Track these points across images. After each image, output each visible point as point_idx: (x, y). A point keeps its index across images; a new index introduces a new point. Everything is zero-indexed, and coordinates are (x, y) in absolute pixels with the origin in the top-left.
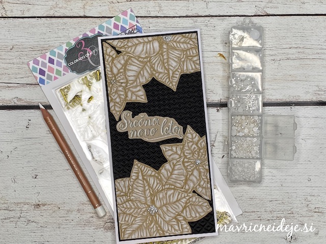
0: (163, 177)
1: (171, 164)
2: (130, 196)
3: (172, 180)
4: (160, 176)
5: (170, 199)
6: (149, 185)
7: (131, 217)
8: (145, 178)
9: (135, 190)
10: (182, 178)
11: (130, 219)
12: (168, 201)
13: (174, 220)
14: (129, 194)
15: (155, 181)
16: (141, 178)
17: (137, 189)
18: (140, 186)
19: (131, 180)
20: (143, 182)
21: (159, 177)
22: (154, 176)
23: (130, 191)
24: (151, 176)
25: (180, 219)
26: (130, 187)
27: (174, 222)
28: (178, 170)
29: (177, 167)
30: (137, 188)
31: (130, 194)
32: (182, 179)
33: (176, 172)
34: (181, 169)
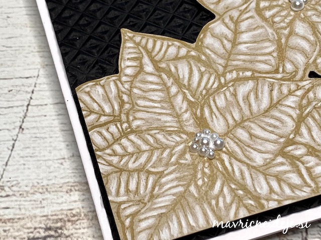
0: (213, 56)
1: (227, 20)
2: (128, 121)
3: (242, 57)
4: (205, 54)
5: (250, 106)
6: (177, 81)
7: (143, 177)
8: (163, 65)
9: (141, 102)
10: (266, 47)
11: (143, 183)
12: (247, 113)
13: (280, 159)
14: (124, 117)
15: (194, 68)
16: (149, 68)
17: (144, 98)
18: (154, 90)
19: (124, 79)
20: (160, 76)
21: (203, 57)
22: (186, 57)
23: (127, 106)
24: (177, 58)
25: (298, 152)
26: (125, 98)
27: (282, 164)
28: (249, 30)
29: (244, 25)
30: (146, 94)
31: (127, 115)
32: (267, 51)
33: (245, 37)
34: (258, 27)
